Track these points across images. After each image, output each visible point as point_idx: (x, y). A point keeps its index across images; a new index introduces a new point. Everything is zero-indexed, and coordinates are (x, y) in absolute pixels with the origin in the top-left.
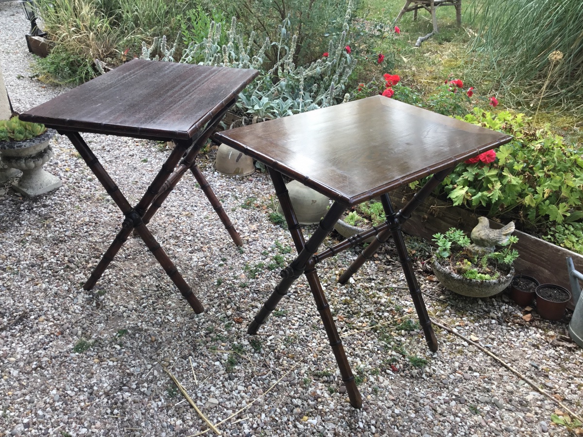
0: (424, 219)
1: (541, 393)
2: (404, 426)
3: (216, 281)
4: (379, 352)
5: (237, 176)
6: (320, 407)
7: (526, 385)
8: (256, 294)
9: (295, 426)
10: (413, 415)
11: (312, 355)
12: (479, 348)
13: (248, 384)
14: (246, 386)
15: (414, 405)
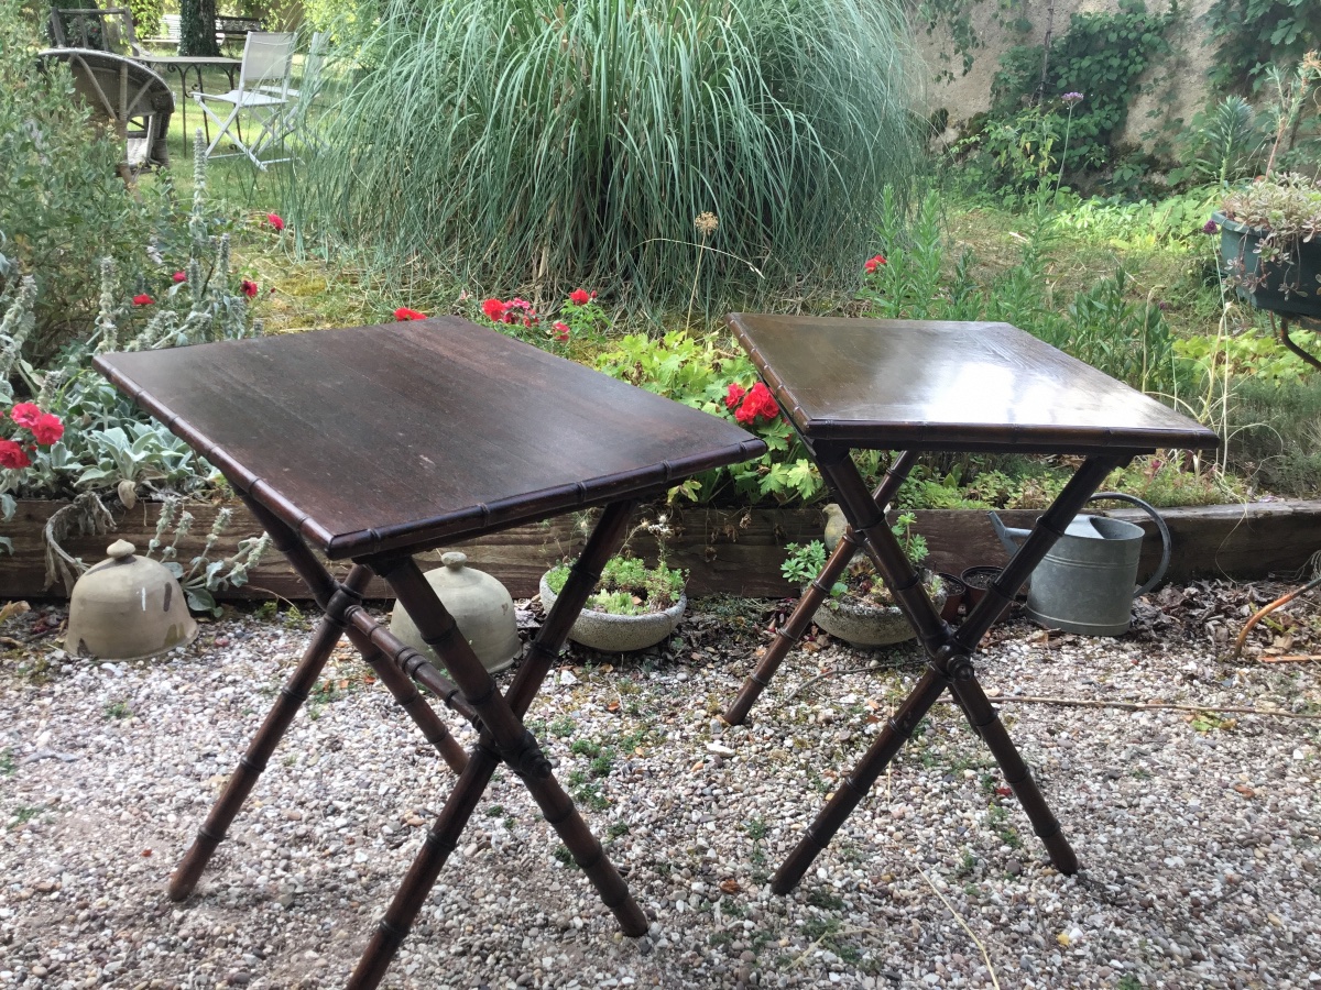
0: (710, 555)
1: (1142, 710)
2: (1133, 853)
3: (552, 859)
4: (955, 784)
5: (180, 650)
6: (1049, 909)
7: (1116, 711)
8: (660, 828)
9: (1078, 958)
10: (1119, 831)
11: (907, 853)
12: (1013, 701)
13: (927, 963)
14: (932, 970)
15: (1099, 818)
